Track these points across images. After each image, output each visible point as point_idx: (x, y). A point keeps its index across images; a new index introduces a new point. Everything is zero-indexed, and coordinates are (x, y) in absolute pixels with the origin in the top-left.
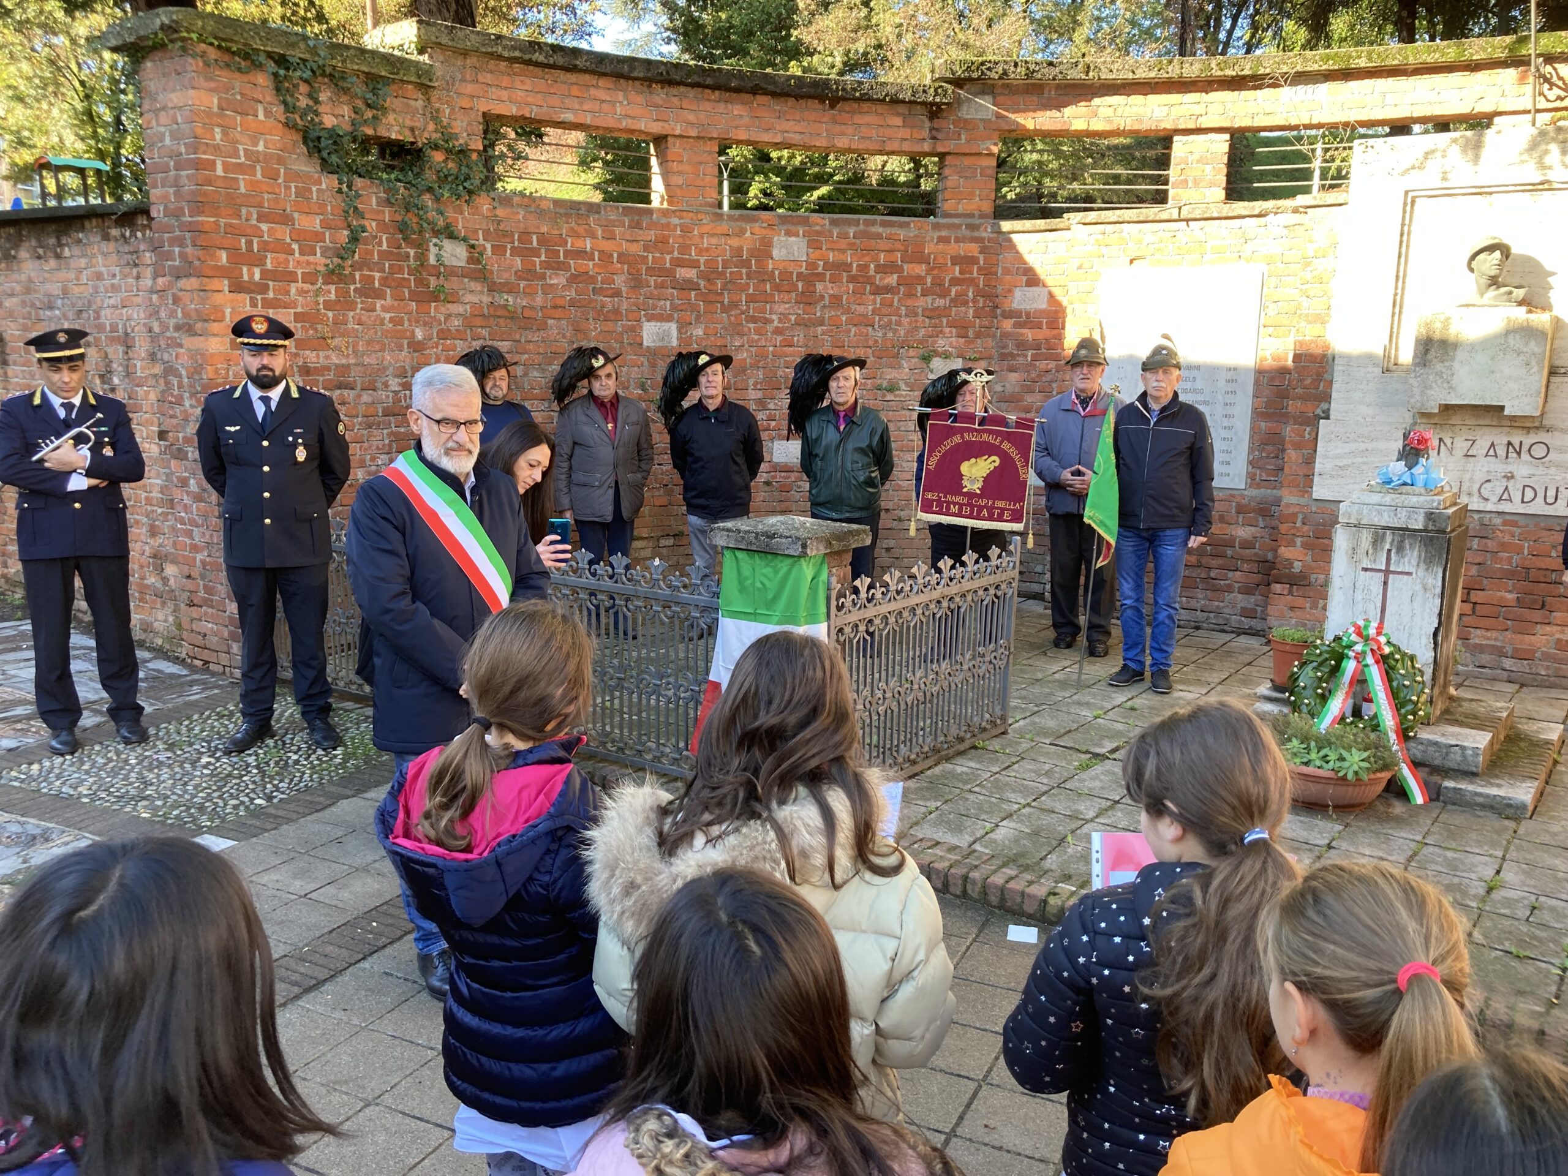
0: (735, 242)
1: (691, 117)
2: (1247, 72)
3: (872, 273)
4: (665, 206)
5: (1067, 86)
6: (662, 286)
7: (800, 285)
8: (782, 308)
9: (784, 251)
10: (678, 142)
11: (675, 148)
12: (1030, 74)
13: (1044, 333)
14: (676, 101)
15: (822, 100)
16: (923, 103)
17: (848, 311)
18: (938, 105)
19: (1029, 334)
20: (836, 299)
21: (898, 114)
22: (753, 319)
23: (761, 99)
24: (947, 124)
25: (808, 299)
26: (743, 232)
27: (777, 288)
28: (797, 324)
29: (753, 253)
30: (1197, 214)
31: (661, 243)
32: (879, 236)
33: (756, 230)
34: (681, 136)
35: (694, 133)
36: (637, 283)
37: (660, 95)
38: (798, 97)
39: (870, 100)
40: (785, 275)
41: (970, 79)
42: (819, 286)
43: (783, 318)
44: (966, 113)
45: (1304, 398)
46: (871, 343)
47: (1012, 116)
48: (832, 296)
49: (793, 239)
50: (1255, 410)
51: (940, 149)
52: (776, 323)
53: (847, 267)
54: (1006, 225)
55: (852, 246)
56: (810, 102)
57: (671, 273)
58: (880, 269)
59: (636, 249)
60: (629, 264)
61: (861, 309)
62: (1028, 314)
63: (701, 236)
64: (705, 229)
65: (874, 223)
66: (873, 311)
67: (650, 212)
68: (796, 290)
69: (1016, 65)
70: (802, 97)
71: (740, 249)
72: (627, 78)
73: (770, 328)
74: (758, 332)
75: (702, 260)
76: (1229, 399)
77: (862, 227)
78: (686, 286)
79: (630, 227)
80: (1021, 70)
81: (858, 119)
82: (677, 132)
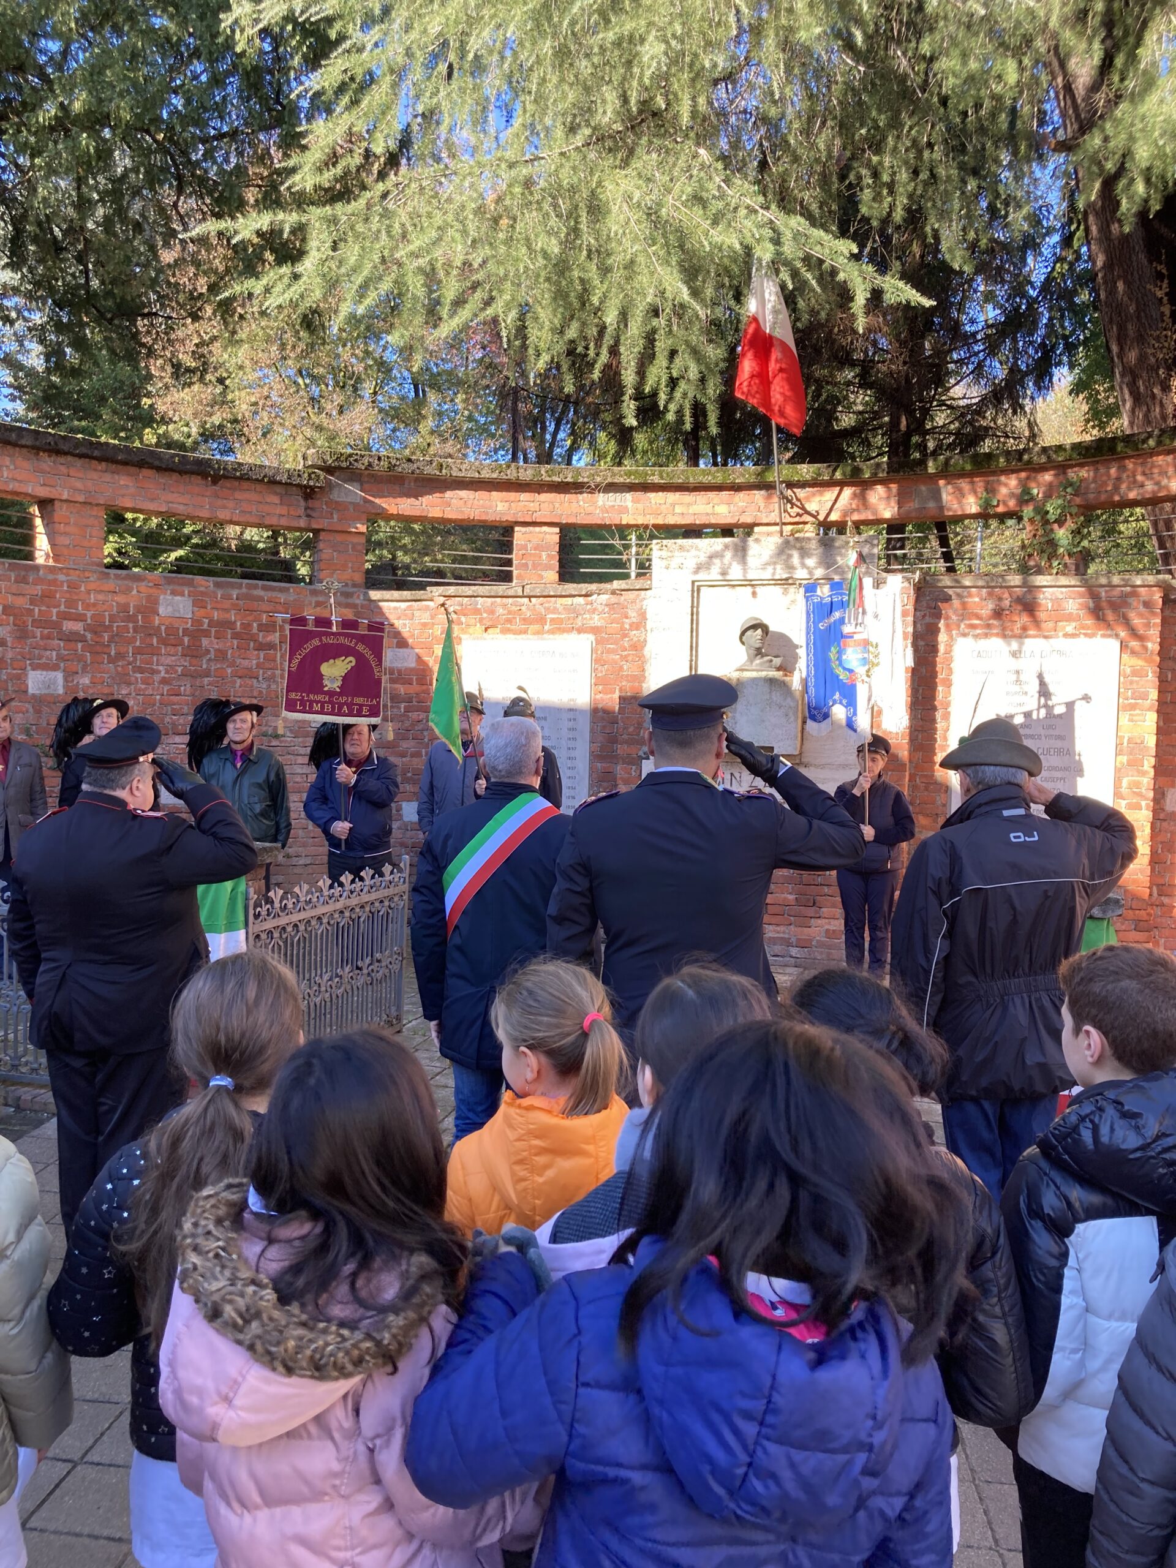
0: (121, 599)
1: (79, 485)
2: (569, 480)
3: (255, 631)
4: (51, 563)
5: (423, 479)
6: (49, 637)
7: (186, 639)
8: (169, 660)
9: (170, 609)
10: (65, 506)
11: (60, 511)
12: (392, 467)
13: (414, 688)
14: (63, 469)
15: (204, 475)
16: (299, 486)
17: (232, 664)
18: (312, 488)
19: (402, 689)
20: (221, 655)
21: (276, 494)
22: (141, 670)
23: (146, 472)
24: (319, 504)
25: (194, 652)
26: (130, 589)
27: (164, 642)
28: (184, 675)
29: (139, 609)
30: (537, 592)
31: (47, 597)
32: (261, 599)
33: (142, 589)
34: (66, 501)
35: (81, 499)
36: (22, 634)
37: (47, 462)
38: (182, 473)
39: (248, 479)
40: (171, 630)
41: (340, 468)
42: (205, 642)
43: (170, 669)
44: (335, 495)
45: (630, 742)
46: (255, 694)
47: (377, 501)
48: (217, 650)
49: (178, 598)
50: (592, 753)
51: (315, 526)
52: (163, 674)
53: (231, 625)
54: (375, 595)
55: (235, 607)
56: (193, 477)
57: (57, 625)
58: (262, 627)
59: (22, 602)
60: (15, 615)
61: (246, 663)
62: (400, 672)
63: (88, 592)
64: (92, 586)
65: (256, 587)
66: (258, 666)
67: (37, 568)
68: (182, 643)
69: (379, 459)
70: (186, 473)
71: (127, 605)
72: (15, 445)
73: (157, 678)
74: (145, 682)
75: (89, 614)
76: (571, 744)
77: (244, 590)
78: (72, 638)
79: (16, 581)
80: (384, 464)
81: (238, 495)
82: (65, 497)
